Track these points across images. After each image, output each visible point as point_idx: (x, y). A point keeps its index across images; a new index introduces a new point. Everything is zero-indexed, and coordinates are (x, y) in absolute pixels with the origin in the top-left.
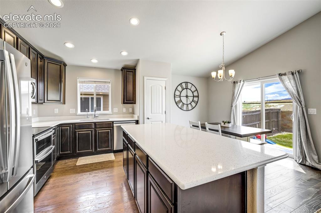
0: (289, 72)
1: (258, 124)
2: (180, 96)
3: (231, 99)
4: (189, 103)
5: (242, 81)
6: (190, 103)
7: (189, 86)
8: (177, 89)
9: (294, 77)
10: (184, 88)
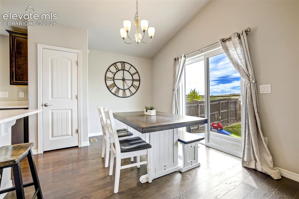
0: (235, 34)
1: (217, 114)
2: (114, 78)
3: (173, 82)
4: (126, 87)
5: (183, 55)
6: (129, 89)
7: (127, 67)
8: (109, 70)
9: (241, 41)
10: (120, 69)
